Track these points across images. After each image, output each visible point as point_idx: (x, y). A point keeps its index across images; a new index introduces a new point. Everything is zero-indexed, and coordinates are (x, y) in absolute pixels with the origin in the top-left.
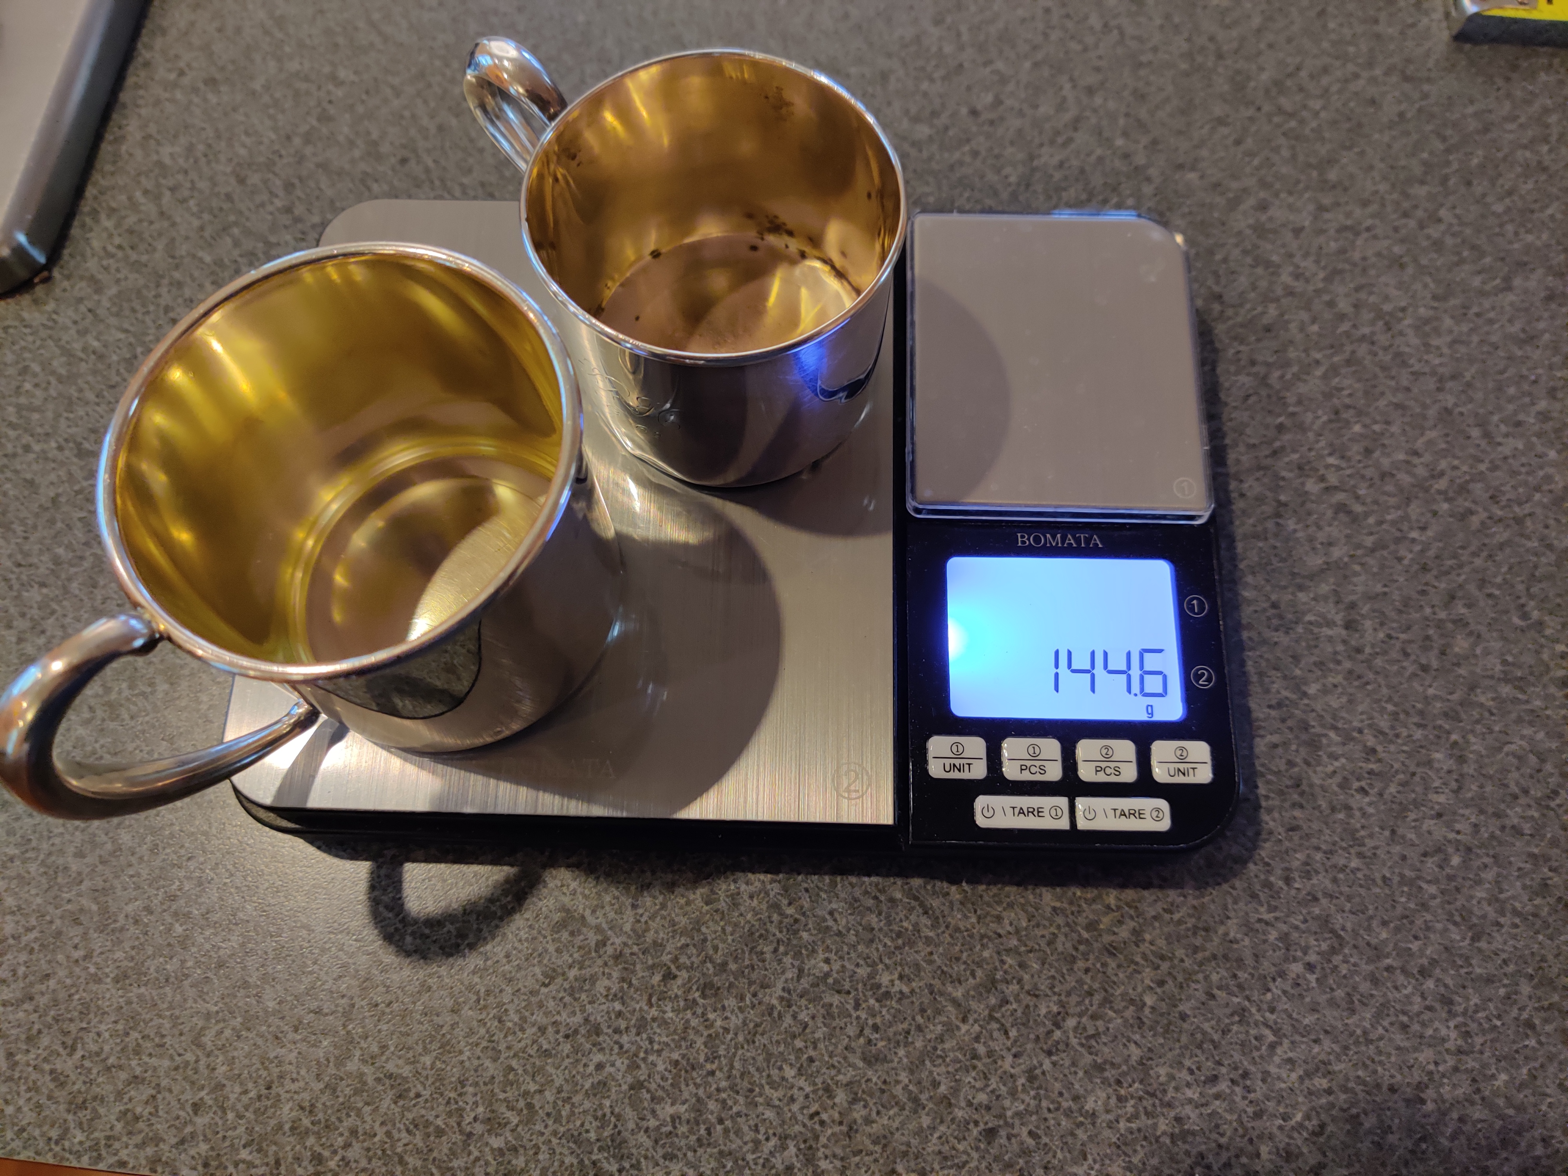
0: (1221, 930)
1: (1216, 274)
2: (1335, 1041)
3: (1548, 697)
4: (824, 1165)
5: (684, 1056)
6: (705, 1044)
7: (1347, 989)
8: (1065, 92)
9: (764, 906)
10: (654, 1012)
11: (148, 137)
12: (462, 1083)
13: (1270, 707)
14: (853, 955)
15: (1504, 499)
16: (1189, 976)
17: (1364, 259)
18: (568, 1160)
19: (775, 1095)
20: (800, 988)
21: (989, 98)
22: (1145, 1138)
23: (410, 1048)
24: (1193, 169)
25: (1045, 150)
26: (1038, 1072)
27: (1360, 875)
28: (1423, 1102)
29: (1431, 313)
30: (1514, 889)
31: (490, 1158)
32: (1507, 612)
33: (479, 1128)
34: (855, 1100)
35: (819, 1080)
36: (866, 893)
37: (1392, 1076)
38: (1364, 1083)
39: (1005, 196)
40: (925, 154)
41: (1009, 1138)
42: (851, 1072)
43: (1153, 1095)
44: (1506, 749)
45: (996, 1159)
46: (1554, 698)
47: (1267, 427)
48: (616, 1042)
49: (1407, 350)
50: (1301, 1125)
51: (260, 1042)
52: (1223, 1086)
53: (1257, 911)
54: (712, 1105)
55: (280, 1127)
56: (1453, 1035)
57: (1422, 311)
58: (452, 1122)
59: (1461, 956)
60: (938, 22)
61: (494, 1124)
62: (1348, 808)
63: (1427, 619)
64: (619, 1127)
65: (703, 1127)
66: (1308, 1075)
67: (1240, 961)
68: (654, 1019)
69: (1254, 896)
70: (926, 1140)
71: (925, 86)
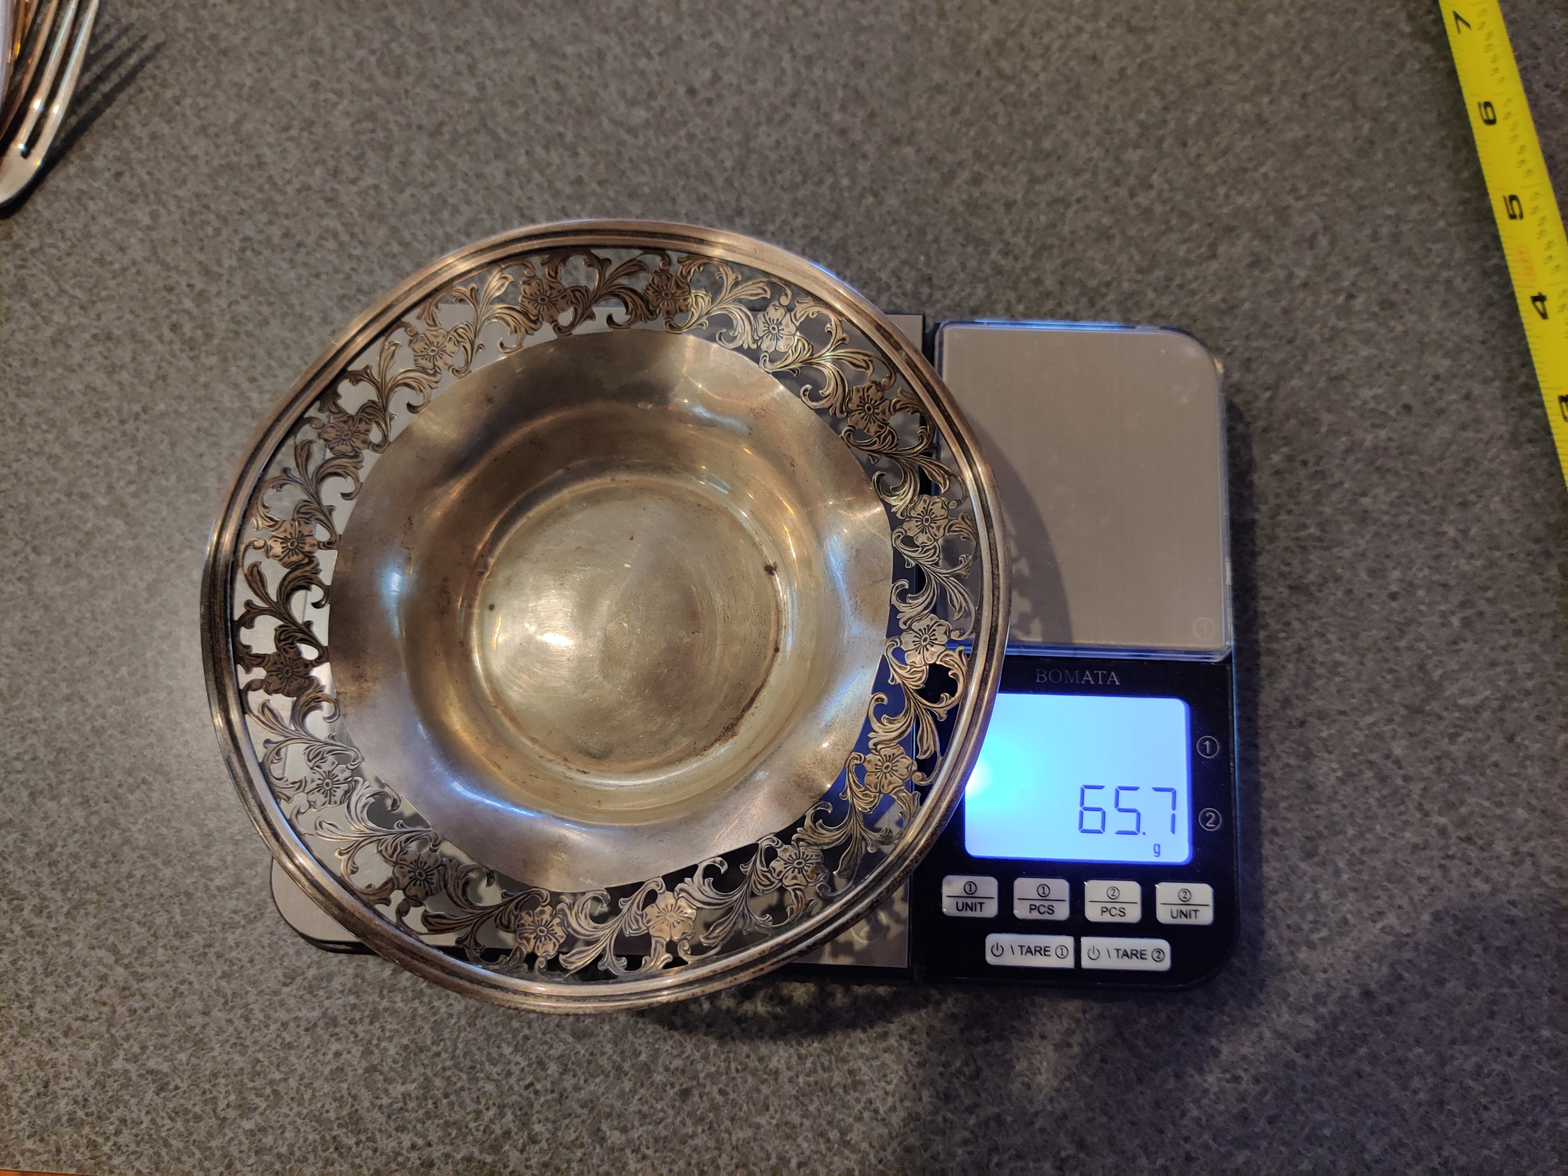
4: (537, 1128)
5: (412, 1041)
6: (432, 1029)
8: (784, 64)
10: (385, 1003)
12: (215, 1075)
18: (311, 1137)
19: (495, 1070)
21: (707, 75)
22: (821, 1090)
23: (167, 1047)
24: (909, 142)
25: (762, 129)
28: (1069, 1046)
31: (242, 1138)
33: (232, 1113)
34: (565, 1071)
35: (533, 1055)
39: (720, 182)
40: (641, 141)
41: (701, 1096)
42: (562, 1047)
45: (690, 1114)
48: (352, 1032)
50: (959, 1071)
51: (35, 1047)
54: (438, 1082)
55: (58, 1119)
58: (209, 1109)
61: (245, 1109)
64: (357, 1107)
65: (430, 1102)
68: (386, 1010)
70: (627, 1103)
71: (643, 63)
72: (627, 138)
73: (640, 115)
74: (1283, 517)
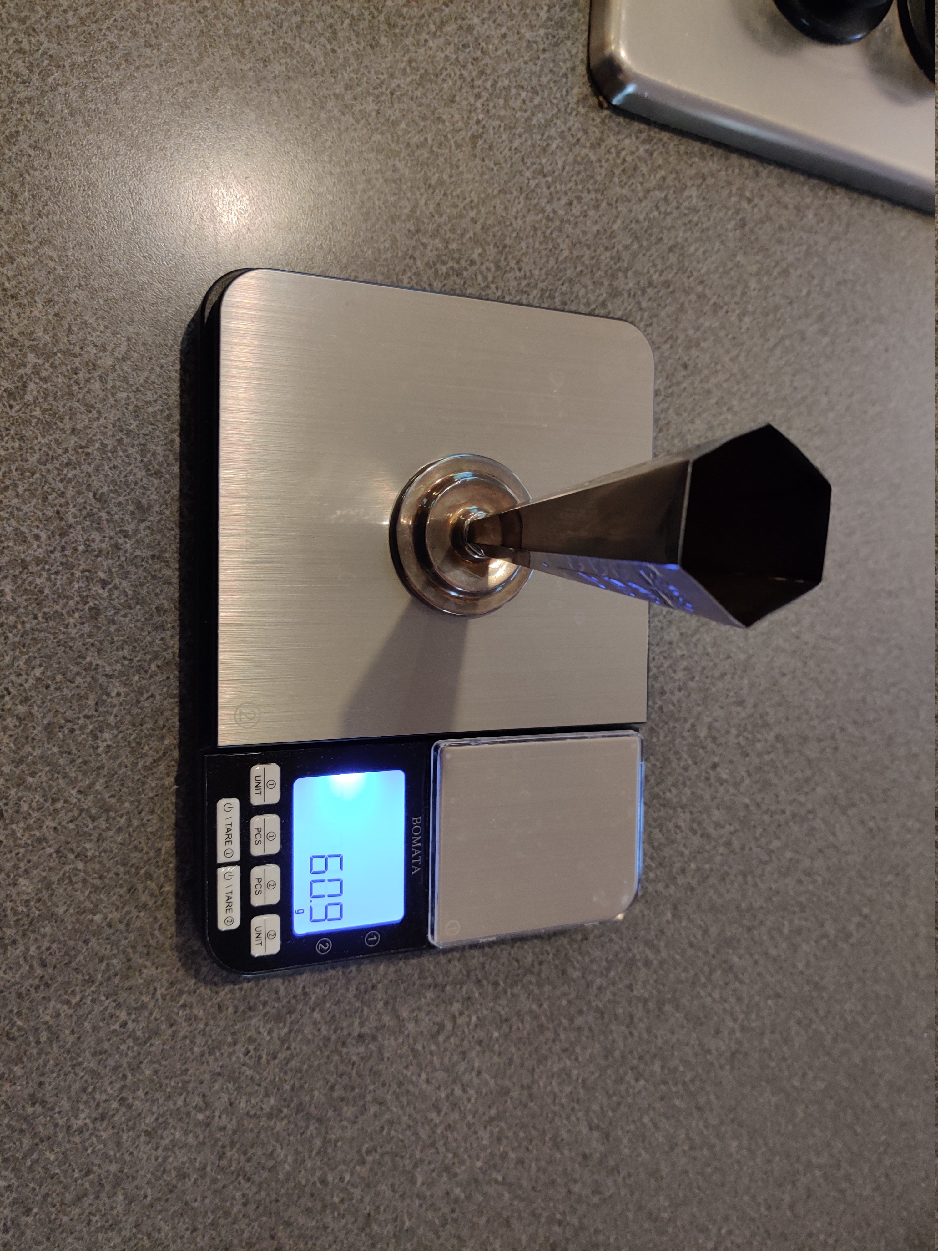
0: (148, 964)
1: (602, 935)
2: (74, 1044)
3: (313, 1170)
5: (47, 596)
6: (56, 612)
7: (109, 1051)
8: (727, 826)
9: (156, 649)
10: (78, 574)
11: (704, 178)
12: (22, 439)
13: (304, 988)
14: (124, 712)
15: (448, 1133)
16: (116, 944)
17: (611, 1032)
19: (21, 663)
20: (99, 677)
21: (724, 776)
23: (45, 399)
24: (674, 916)
25: (688, 815)
26: (44, 844)
27: (189, 1054)
28: (33, 1105)
29: (574, 1078)
30: (182, 1157)
32: (372, 1139)
34: (19, 718)
35: (33, 693)
36: (168, 720)
37: (50, 1084)
38: (45, 1066)
39: (657, 790)
40: (686, 734)
42: (40, 715)
43: (31, 924)
44: (278, 1146)
46: (314, 1175)
47: (497, 975)
48: (55, 549)
49: (549, 1063)
50: (13, 1024)
51: (45, 289)
52: (39, 971)
53: (162, 987)
54: (12, 619)
56: (80, 1123)
57: (575, 1072)
59: (135, 1124)
60: (778, 738)
62: (235, 1044)
63: (366, 1087)
66: (49, 1028)
67: (127, 977)
68: (73, 574)
69: (172, 984)
72: (688, 726)
73: (702, 732)
74: (417, 1202)
